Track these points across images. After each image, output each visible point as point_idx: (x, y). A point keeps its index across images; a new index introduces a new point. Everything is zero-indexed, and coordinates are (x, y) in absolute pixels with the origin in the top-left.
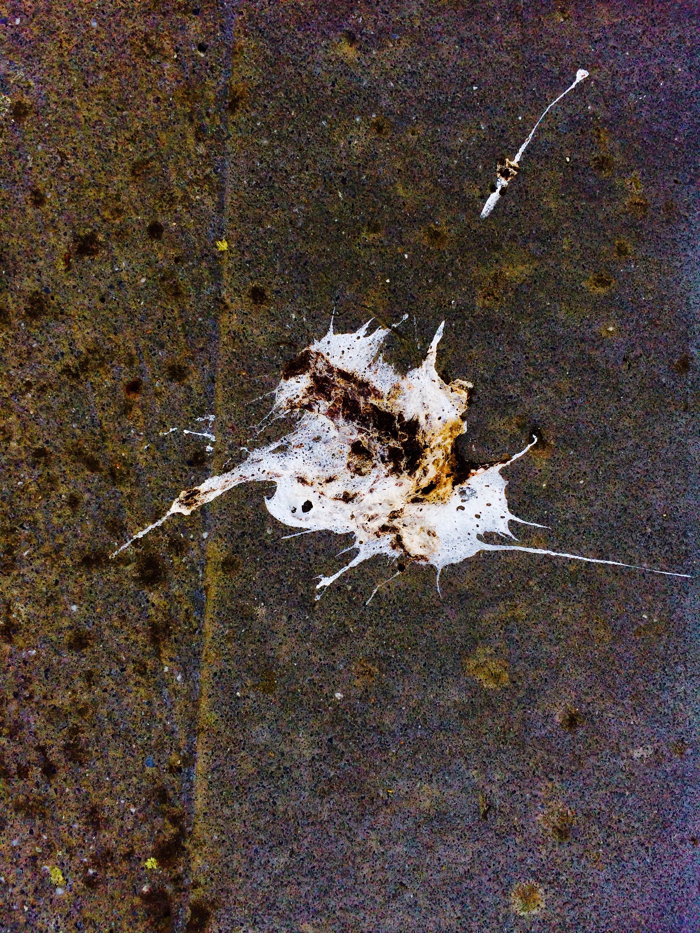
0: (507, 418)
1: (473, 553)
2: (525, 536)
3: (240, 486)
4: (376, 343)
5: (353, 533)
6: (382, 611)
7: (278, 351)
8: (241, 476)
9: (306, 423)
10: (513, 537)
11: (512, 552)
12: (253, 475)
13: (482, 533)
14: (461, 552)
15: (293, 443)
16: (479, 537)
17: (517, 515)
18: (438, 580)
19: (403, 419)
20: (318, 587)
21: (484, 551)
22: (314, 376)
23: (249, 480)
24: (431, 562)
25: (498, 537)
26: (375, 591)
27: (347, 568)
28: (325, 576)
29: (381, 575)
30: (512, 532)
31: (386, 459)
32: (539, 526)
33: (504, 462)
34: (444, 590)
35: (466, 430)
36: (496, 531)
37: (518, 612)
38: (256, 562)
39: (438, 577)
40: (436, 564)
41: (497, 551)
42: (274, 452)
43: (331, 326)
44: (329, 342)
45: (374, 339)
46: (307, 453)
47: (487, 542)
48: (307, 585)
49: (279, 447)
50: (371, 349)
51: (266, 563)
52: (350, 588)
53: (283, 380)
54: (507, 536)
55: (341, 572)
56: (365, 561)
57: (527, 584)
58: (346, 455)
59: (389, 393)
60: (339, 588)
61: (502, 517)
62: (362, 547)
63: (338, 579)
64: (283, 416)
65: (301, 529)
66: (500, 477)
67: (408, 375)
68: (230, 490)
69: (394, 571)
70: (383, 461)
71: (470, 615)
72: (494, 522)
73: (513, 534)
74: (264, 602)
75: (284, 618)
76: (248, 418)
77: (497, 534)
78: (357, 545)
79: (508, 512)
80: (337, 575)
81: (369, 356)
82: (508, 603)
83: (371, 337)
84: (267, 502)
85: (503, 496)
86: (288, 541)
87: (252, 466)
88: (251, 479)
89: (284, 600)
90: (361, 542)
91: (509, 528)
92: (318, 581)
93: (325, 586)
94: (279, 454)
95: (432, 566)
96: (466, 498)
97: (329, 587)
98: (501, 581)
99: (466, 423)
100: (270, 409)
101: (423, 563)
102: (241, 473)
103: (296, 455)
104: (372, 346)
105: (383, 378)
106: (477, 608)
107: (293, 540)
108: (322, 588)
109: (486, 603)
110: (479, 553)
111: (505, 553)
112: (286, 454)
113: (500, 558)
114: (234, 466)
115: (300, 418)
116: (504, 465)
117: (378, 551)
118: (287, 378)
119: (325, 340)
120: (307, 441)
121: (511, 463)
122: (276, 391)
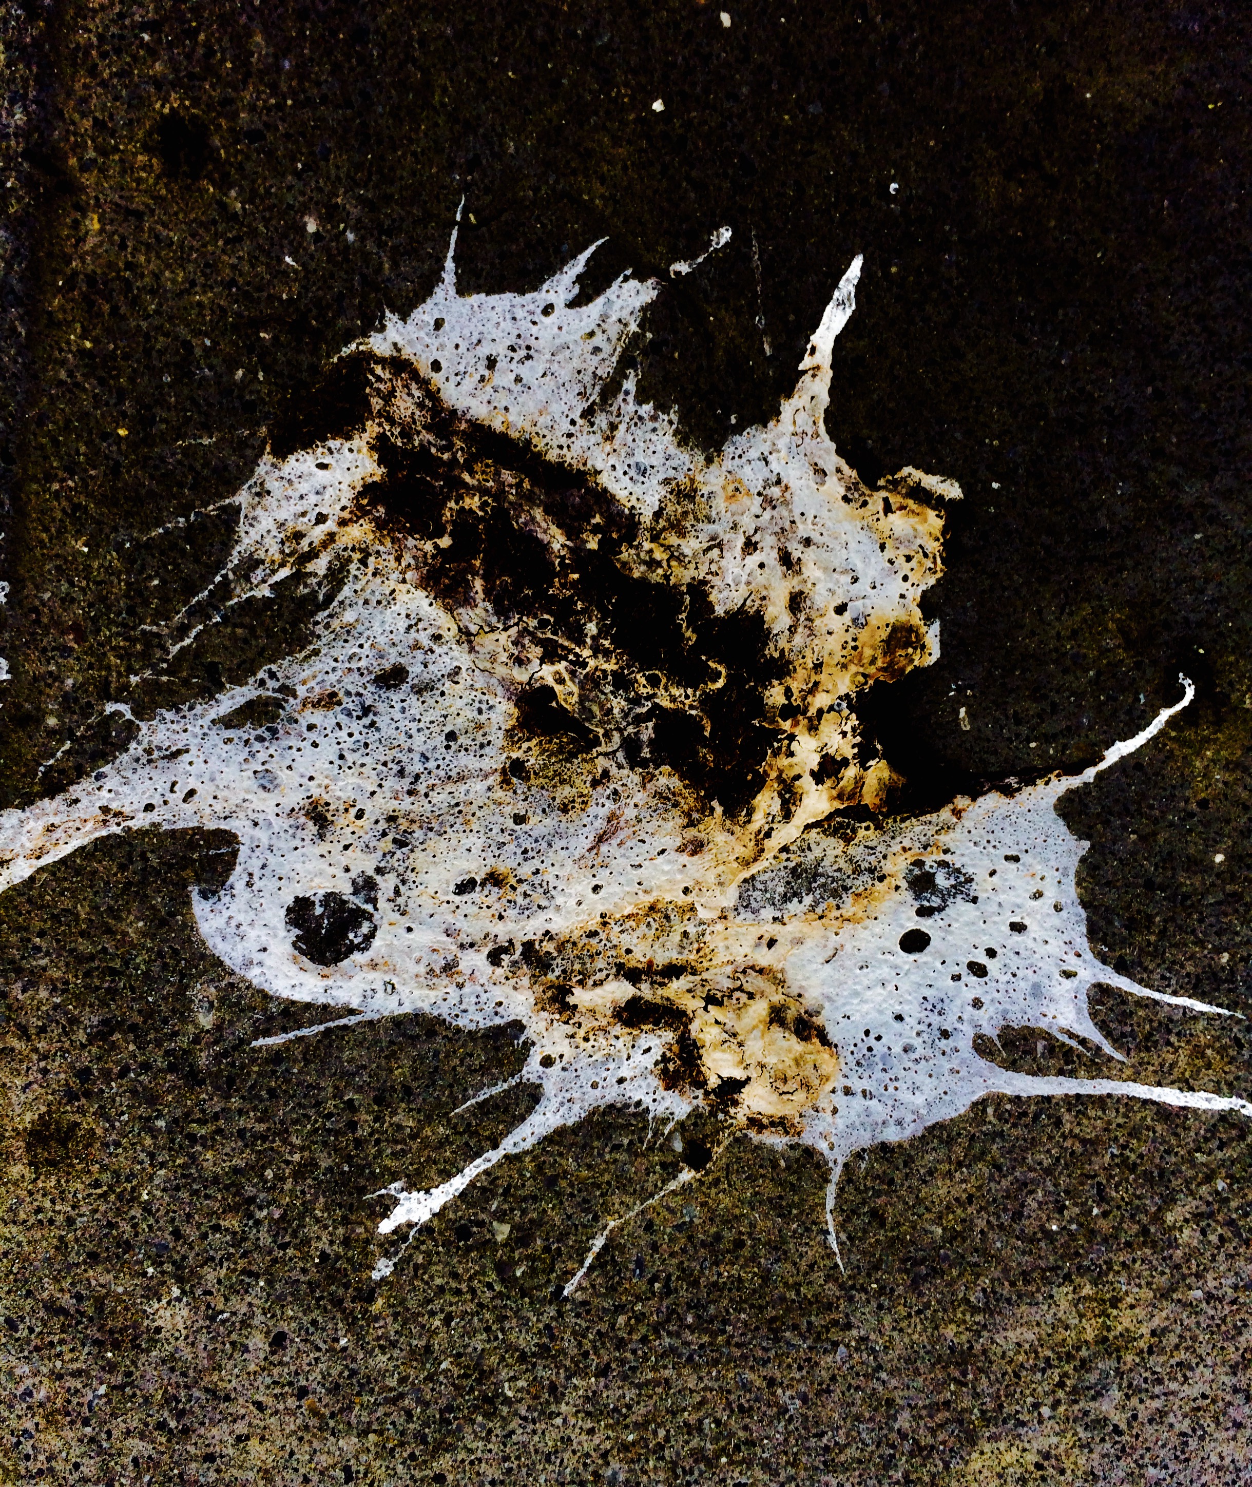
0: (1087, 610)
1: (960, 1106)
2: (1147, 1044)
3: (102, 846)
4: (613, 329)
5: (518, 1026)
6: (621, 1320)
7: (250, 350)
8: (105, 810)
9: (349, 616)
10: (1108, 1048)
11: (1101, 1101)
12: (149, 808)
13: (992, 1031)
14: (919, 1100)
15: (301, 691)
16: (982, 1047)
17: (1121, 968)
18: (830, 1203)
19: (710, 607)
20: (386, 1227)
21: (998, 1100)
22: (381, 446)
23: (135, 824)
24: (807, 1139)
25: (1054, 1048)
26: (599, 1243)
27: (494, 1156)
28: (411, 1186)
29: (623, 1183)
30: (1103, 1026)
31: (646, 753)
32: (1200, 1006)
33: (1076, 770)
34: (851, 1242)
35: (936, 653)
36: (1043, 1024)
37: (1124, 1320)
38: (153, 1132)
39: (831, 1190)
40: (823, 1146)
41: (1048, 1099)
42: (228, 722)
43: (450, 265)
44: (439, 324)
45: (604, 318)
46: (356, 726)
47: (1012, 1066)
48: (345, 1221)
49: (250, 704)
50: (597, 350)
51: (193, 1138)
52: (503, 1231)
53: (267, 458)
54: (1083, 1042)
55: (473, 1170)
56: (561, 1132)
57: (1157, 1218)
58: (498, 738)
59: (657, 515)
60: (463, 1232)
61: (1068, 975)
62: (551, 1081)
63: (463, 1195)
64: (265, 591)
65: (325, 1012)
66: (1060, 827)
67: (729, 449)
68: (63, 861)
69: (671, 1170)
70: (634, 761)
71: (950, 1331)
72: (1036, 991)
73: (1108, 1035)
74: (180, 1280)
75: (258, 1342)
76: (137, 593)
77: (1047, 1036)
78: (532, 1069)
79: (1088, 955)
80: (458, 1183)
81: (587, 378)
82: (1087, 1290)
83: (595, 308)
84: (200, 907)
85: (1070, 893)
86: (277, 1056)
87: (143, 772)
88: (141, 821)
89: (257, 1276)
90: (547, 1062)
91: (1093, 1015)
92: (386, 1206)
93: (410, 1225)
94: (249, 731)
95: (809, 1152)
96: (936, 902)
97: (426, 1229)
98: (1061, 1209)
99: (936, 627)
100: (220, 564)
101: (776, 1140)
102: (104, 797)
103: (313, 736)
104: (598, 340)
105: (640, 457)
106: (975, 1310)
107: (298, 1052)
108: (400, 1233)
109: (1006, 1290)
110: (980, 1106)
111: (1077, 1102)
112: (273, 731)
113: (1058, 1123)
114: (80, 773)
115: (329, 598)
116: (1074, 782)
117: (611, 1094)
118: (282, 452)
119: (425, 313)
120: (353, 683)
121: (1099, 776)
122: (243, 498)
